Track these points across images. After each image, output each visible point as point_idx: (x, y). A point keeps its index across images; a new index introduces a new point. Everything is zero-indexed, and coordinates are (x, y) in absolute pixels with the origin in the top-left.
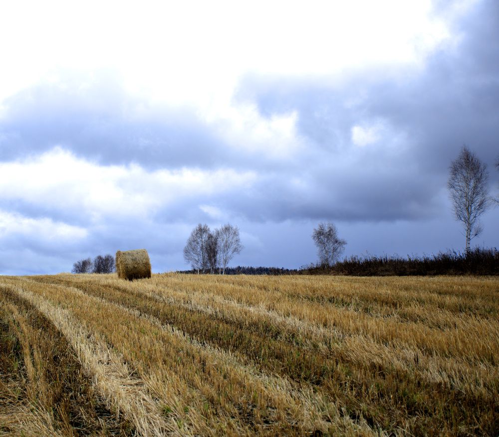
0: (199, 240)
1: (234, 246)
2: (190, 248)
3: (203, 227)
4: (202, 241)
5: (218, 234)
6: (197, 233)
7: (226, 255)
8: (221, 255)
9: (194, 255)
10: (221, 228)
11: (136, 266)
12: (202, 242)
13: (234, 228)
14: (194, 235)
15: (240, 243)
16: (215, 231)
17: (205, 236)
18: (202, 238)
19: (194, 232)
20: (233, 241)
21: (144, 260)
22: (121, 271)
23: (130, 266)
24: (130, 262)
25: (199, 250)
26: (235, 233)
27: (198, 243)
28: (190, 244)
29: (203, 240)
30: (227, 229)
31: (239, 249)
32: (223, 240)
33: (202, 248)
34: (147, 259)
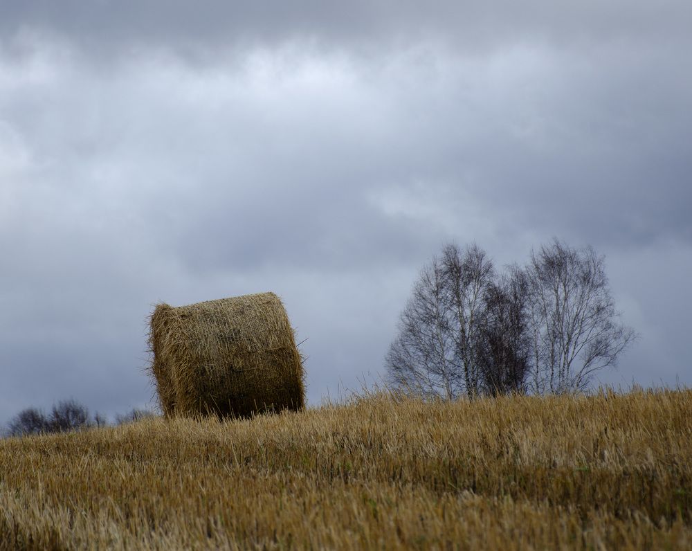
0: (449, 314)
1: (590, 333)
2: (411, 350)
3: (462, 258)
4: (460, 316)
5: (523, 286)
6: (440, 286)
7: (561, 374)
8: (542, 375)
9: (432, 376)
10: (529, 262)
11: (239, 363)
12: (463, 323)
13: (582, 257)
14: (426, 293)
15: (615, 320)
16: (509, 276)
17: (474, 298)
18: (459, 304)
19: (427, 281)
20: (585, 313)
21: (273, 339)
22: (178, 390)
23: (216, 367)
24: (211, 348)
25: (450, 355)
26: (586, 279)
27: (444, 326)
28: (412, 330)
29: (467, 312)
30: (555, 265)
31: (614, 344)
32: (544, 313)
33: (462, 348)
34: (285, 332)
